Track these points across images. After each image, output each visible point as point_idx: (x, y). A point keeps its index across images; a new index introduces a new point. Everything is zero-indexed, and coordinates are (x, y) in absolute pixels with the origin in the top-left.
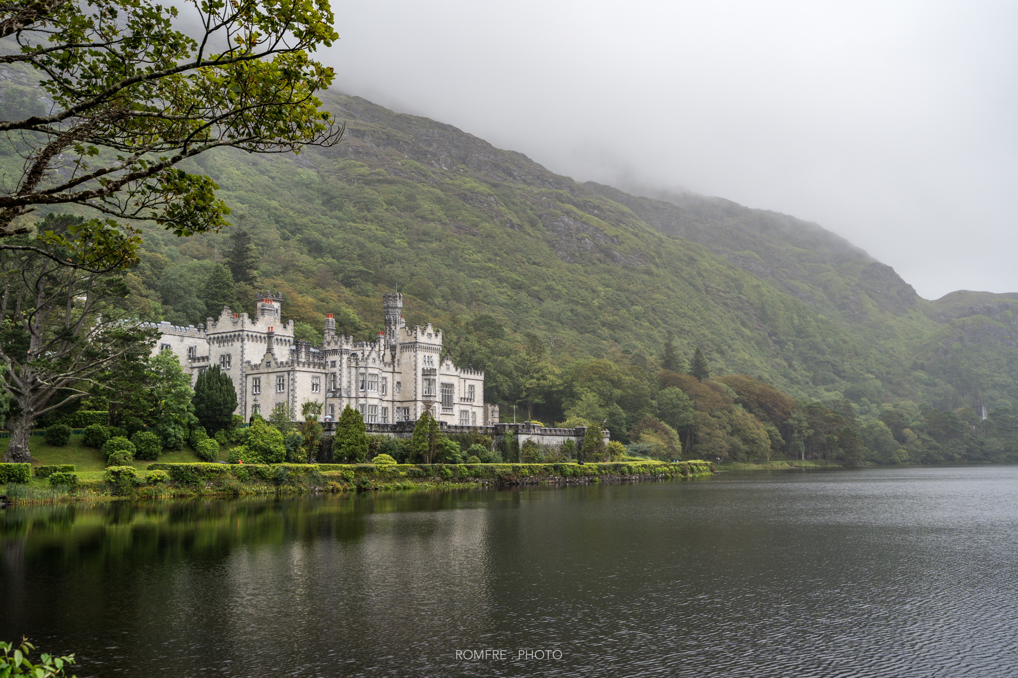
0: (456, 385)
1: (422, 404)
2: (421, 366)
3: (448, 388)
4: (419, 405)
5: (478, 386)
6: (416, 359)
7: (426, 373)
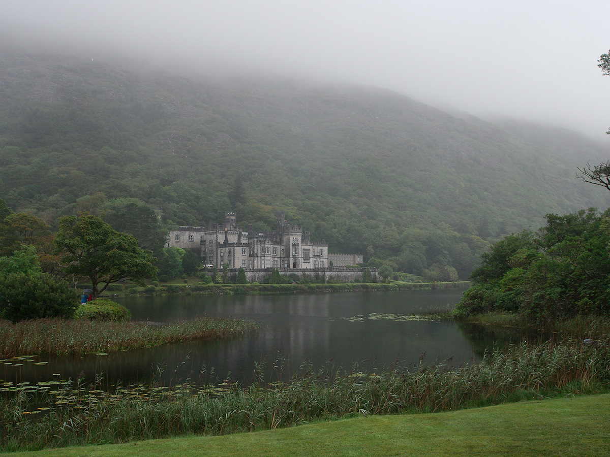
0: (311, 250)
2: (292, 242)
3: (306, 252)
4: (291, 259)
5: (325, 249)
6: (289, 240)
7: (294, 245)
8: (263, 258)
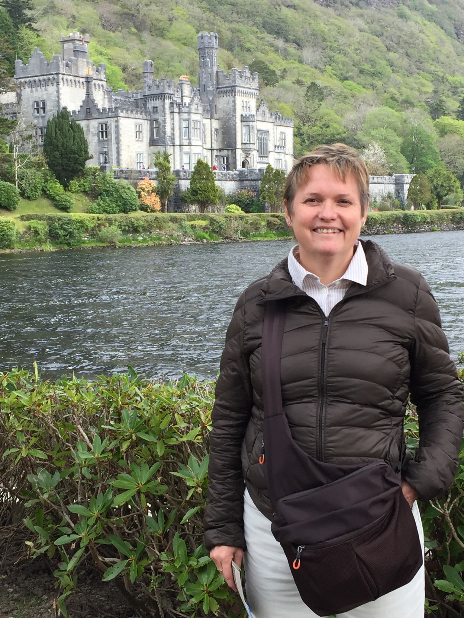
0: (271, 132)
1: (242, 152)
2: (239, 112)
3: (263, 136)
4: (239, 152)
5: (289, 132)
6: (235, 105)
7: (244, 119)
8: (186, 149)
